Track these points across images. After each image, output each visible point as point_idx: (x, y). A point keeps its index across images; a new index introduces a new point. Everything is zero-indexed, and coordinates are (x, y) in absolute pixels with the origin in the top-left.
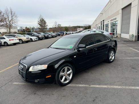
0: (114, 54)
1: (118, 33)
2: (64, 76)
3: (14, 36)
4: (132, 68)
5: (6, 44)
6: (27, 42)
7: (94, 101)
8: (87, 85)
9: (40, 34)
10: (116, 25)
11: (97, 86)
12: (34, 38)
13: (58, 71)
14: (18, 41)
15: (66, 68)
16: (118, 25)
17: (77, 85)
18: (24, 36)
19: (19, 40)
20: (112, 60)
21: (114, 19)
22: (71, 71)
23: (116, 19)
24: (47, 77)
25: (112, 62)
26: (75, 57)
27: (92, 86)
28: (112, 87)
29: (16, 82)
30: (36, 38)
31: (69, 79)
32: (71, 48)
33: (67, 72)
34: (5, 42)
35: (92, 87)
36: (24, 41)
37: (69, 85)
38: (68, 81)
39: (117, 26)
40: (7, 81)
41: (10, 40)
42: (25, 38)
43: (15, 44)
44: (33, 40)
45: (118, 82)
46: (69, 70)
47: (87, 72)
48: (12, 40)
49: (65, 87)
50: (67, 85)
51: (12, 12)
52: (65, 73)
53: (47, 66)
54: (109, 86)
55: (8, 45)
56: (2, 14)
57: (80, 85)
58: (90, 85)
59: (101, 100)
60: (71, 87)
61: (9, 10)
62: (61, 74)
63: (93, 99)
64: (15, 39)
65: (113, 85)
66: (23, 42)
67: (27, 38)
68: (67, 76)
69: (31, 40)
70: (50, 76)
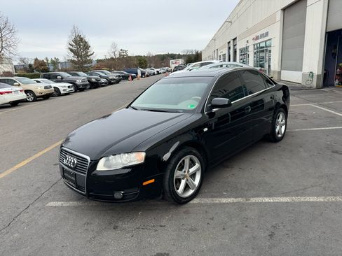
1: (272, 68)
2: (183, 179)
3: (12, 83)
4: (333, 152)
6: (46, 97)
7: (271, 236)
8: (240, 200)
9: (78, 75)
10: (269, 49)
11: (267, 200)
12: (63, 87)
13: (170, 167)
14: (23, 96)
15: (187, 160)
16: (272, 49)
17: (217, 201)
18: (38, 82)
19: (26, 92)
20: (280, 136)
21: (262, 36)
22: (197, 165)
23: (267, 34)
24: (145, 184)
25: (280, 140)
26: (206, 129)
27: (253, 200)
28: (302, 199)
29: (54, 200)
30: (69, 87)
31: (195, 185)
32: (193, 108)
33: (190, 168)
35: (254, 204)
36: (37, 94)
37: (195, 201)
38: (191, 192)
39: (270, 51)
40: (30, 199)
41: (1, 93)
42: (40, 86)
43: (14, 104)
44: (62, 92)
46: (192, 164)
47: (227, 167)
48: (8, 92)
49: (186, 205)
50: (191, 202)
52: (185, 172)
53: (143, 154)
54: (296, 199)
57: (224, 200)
58: (247, 198)
59: (287, 232)
60: (200, 205)
62: (178, 174)
63: (268, 233)
64: (16, 91)
65: (303, 195)
66: (37, 98)
67: (46, 88)
68: (189, 179)
69: (57, 93)
70: (153, 181)
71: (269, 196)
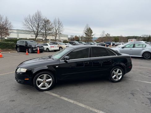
0: (121, 73)
2: (43, 82)
5: (48, 51)
8: (58, 96)
9: (82, 43)
17: (51, 94)
18: (66, 44)
19: (60, 47)
22: (51, 79)
24: (25, 79)
27: (62, 98)
28: (78, 103)
31: (48, 87)
33: (47, 79)
34: (47, 49)
41: (51, 47)
45: (91, 101)
48: (53, 47)
51: (59, 22)
54: (75, 103)
55: (49, 51)
56: (51, 24)
57: (54, 95)
58: (61, 96)
60: (45, 93)
61: (57, 20)
62: (39, 79)
63: (46, 107)
64: (56, 47)
65: (82, 103)
68: (45, 83)
70: (28, 79)
71: (69, 98)
